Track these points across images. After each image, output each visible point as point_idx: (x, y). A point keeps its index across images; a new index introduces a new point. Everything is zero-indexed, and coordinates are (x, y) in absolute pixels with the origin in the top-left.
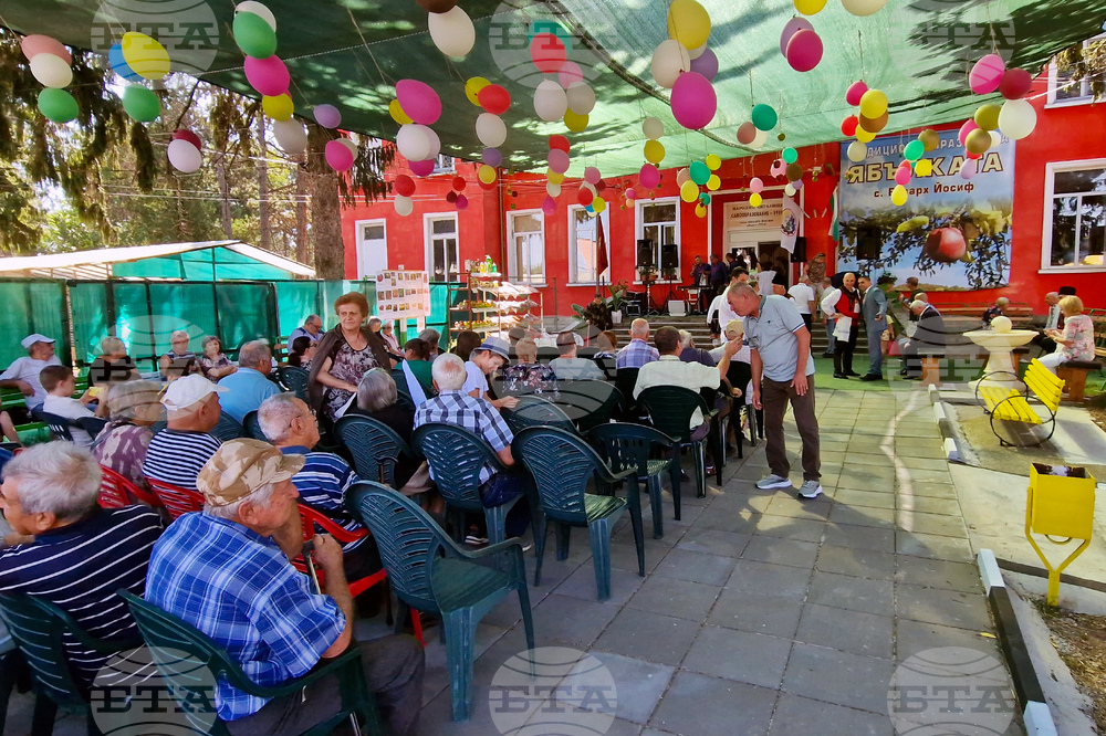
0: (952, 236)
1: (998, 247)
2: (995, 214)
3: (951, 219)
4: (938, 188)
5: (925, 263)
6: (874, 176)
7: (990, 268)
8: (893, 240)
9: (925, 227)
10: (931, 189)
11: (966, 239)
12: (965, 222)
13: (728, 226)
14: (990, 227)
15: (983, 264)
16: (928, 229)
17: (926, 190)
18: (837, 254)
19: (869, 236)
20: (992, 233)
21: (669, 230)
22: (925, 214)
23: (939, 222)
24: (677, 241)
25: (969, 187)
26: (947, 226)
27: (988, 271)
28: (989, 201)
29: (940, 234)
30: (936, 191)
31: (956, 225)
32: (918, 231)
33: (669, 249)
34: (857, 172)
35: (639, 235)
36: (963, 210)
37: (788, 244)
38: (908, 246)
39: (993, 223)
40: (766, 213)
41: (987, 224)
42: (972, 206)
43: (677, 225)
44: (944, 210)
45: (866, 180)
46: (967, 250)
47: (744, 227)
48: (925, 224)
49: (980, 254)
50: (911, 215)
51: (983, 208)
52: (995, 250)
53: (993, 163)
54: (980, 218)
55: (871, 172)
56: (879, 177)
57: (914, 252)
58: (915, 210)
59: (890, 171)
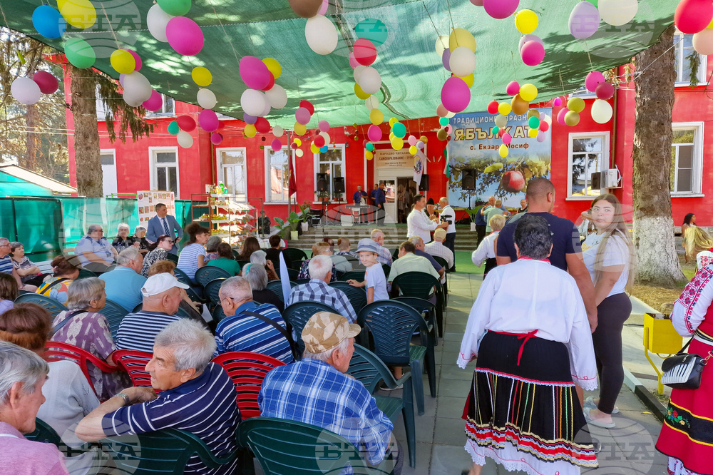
0: (517, 176)
2: (541, 163)
3: (516, 165)
5: (501, 192)
6: (470, 136)
8: (482, 177)
9: (500, 170)
11: (525, 178)
12: (524, 167)
13: (377, 166)
14: (539, 171)
16: (503, 171)
18: (448, 186)
19: (469, 175)
21: (338, 167)
22: (501, 162)
23: (509, 167)
24: (343, 174)
25: (526, 146)
26: (514, 170)
28: (537, 155)
29: (510, 174)
31: (519, 169)
32: (497, 173)
33: (338, 180)
34: (459, 133)
35: (317, 170)
36: (523, 160)
37: (417, 179)
38: (491, 182)
39: (540, 169)
40: (402, 158)
41: (536, 169)
42: (528, 158)
43: (342, 163)
44: (512, 160)
45: (464, 138)
47: (388, 167)
48: (501, 168)
50: (493, 162)
51: (534, 159)
54: (533, 165)
55: (468, 134)
56: (473, 137)
57: (494, 186)
58: (495, 159)
59: (480, 133)
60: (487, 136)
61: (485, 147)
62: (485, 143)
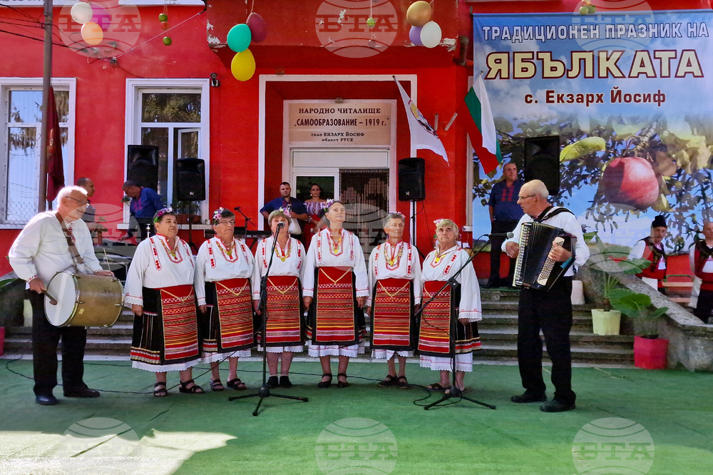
0: (639, 170)
1: (703, 190)
2: (697, 141)
3: (636, 144)
4: (616, 96)
5: (603, 210)
6: (524, 70)
7: (694, 222)
9: (600, 154)
10: (607, 98)
11: (658, 175)
12: (655, 150)
13: (291, 140)
14: (691, 158)
15: (685, 214)
16: (606, 158)
17: (600, 98)
18: (470, 190)
20: (695, 170)
21: (189, 139)
22: (600, 134)
23: (620, 148)
24: (204, 153)
25: (660, 98)
26: (632, 155)
27: (692, 226)
28: (687, 119)
29: (621, 166)
30: (613, 100)
31: (643, 154)
33: (189, 167)
34: (498, 61)
35: (132, 137)
36: (652, 132)
38: (576, 183)
39: (694, 154)
40: (353, 122)
41: (686, 156)
42: (665, 126)
43: (203, 129)
44: (626, 131)
45: (511, 76)
46: (661, 191)
47: (317, 142)
48: (599, 149)
49: (680, 197)
50: (580, 134)
51: (679, 130)
52: (700, 194)
53: (689, 64)
54: (678, 144)
55: (519, 65)
56: (531, 73)
57: (587, 191)
58: (585, 127)
59: (548, 64)
60: (567, 71)
61: (560, 98)
62: (561, 88)
